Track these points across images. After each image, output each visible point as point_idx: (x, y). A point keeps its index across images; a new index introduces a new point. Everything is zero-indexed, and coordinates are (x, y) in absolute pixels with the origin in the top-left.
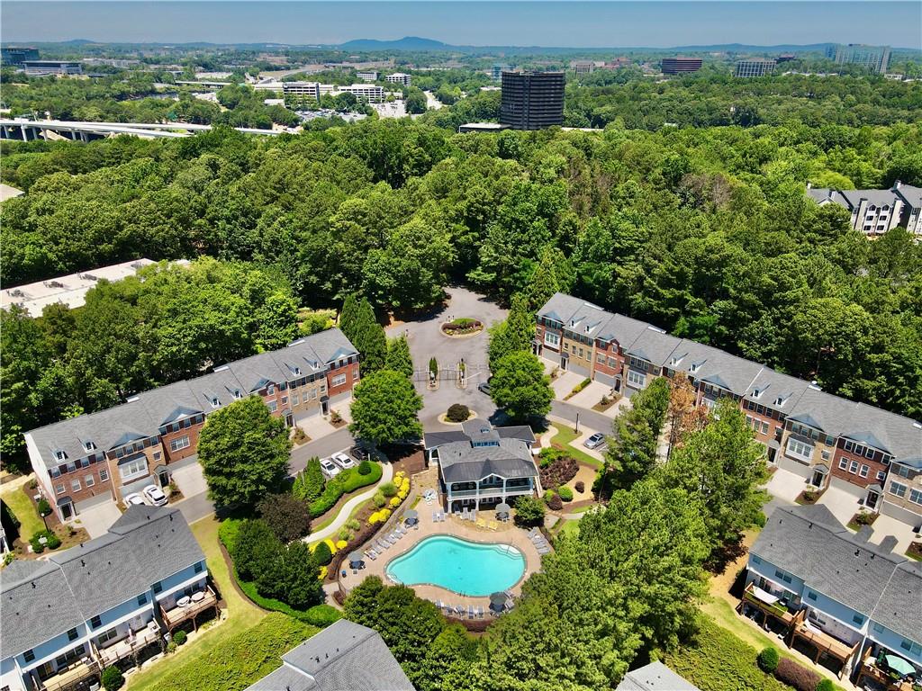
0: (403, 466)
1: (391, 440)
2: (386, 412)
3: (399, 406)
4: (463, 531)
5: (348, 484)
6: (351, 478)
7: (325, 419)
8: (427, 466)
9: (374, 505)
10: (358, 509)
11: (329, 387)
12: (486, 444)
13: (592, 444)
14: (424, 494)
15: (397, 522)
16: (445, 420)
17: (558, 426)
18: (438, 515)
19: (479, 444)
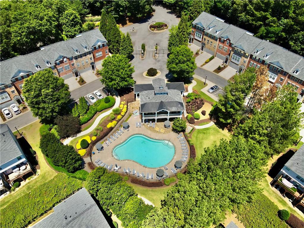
0: (124, 99)
1: (119, 88)
2: (116, 75)
3: (122, 73)
4: (149, 133)
5: (99, 108)
6: (101, 105)
7: (93, 72)
8: (135, 99)
9: (110, 119)
10: (103, 120)
11: (94, 58)
12: (161, 94)
13: (211, 91)
14: (133, 113)
15: (120, 126)
16: (146, 75)
18: (138, 124)
19: (158, 94)
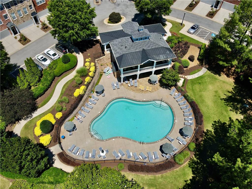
0: (89, 54)
1: (79, 40)
2: (73, 21)
3: (80, 16)
4: (132, 94)
5: (56, 71)
6: (58, 67)
7: (38, 27)
8: (103, 53)
9: (75, 84)
10: (66, 87)
11: (35, 6)
12: (141, 39)
13: (192, 31)
14: (104, 71)
15: (91, 92)
16: (108, 23)
17: (171, 22)
18: (115, 85)
19: (137, 40)
